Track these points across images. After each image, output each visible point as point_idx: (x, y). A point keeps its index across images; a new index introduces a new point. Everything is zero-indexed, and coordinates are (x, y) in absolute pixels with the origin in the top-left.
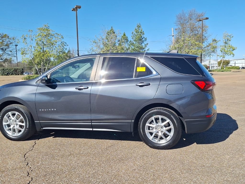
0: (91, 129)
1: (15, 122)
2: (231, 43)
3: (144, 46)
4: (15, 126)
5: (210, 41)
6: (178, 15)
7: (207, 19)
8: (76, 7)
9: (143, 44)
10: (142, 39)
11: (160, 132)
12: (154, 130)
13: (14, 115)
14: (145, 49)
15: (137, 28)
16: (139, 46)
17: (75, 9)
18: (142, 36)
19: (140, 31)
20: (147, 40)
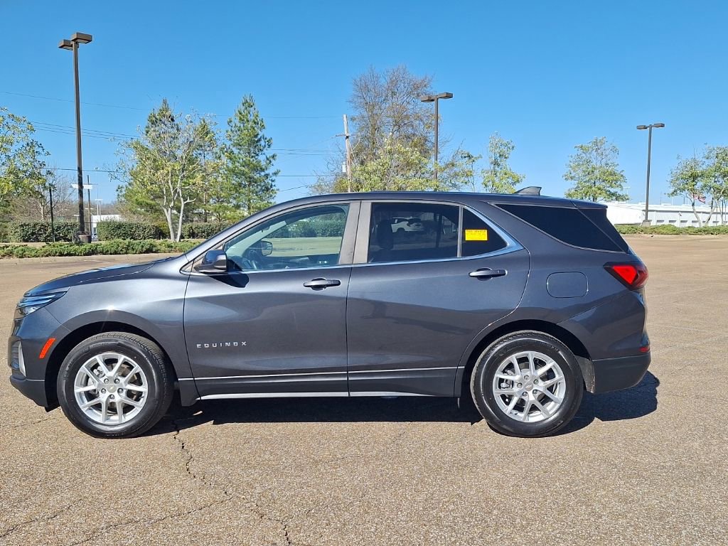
0: (345, 394)
1: (115, 382)
2: (509, 164)
3: (263, 164)
4: (116, 394)
5: (446, 154)
6: (359, 80)
7: (449, 96)
8: (77, 39)
9: (262, 158)
10: (259, 140)
11: (530, 393)
12: (516, 389)
13: (110, 362)
14: (267, 172)
15: (243, 108)
16: (249, 161)
17: (73, 43)
18: (258, 134)
19: (253, 118)
20: (272, 147)
